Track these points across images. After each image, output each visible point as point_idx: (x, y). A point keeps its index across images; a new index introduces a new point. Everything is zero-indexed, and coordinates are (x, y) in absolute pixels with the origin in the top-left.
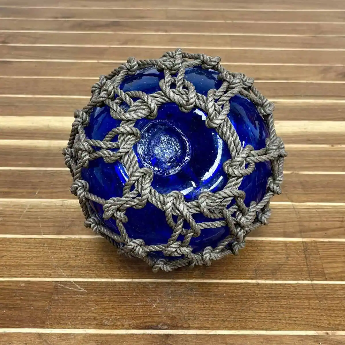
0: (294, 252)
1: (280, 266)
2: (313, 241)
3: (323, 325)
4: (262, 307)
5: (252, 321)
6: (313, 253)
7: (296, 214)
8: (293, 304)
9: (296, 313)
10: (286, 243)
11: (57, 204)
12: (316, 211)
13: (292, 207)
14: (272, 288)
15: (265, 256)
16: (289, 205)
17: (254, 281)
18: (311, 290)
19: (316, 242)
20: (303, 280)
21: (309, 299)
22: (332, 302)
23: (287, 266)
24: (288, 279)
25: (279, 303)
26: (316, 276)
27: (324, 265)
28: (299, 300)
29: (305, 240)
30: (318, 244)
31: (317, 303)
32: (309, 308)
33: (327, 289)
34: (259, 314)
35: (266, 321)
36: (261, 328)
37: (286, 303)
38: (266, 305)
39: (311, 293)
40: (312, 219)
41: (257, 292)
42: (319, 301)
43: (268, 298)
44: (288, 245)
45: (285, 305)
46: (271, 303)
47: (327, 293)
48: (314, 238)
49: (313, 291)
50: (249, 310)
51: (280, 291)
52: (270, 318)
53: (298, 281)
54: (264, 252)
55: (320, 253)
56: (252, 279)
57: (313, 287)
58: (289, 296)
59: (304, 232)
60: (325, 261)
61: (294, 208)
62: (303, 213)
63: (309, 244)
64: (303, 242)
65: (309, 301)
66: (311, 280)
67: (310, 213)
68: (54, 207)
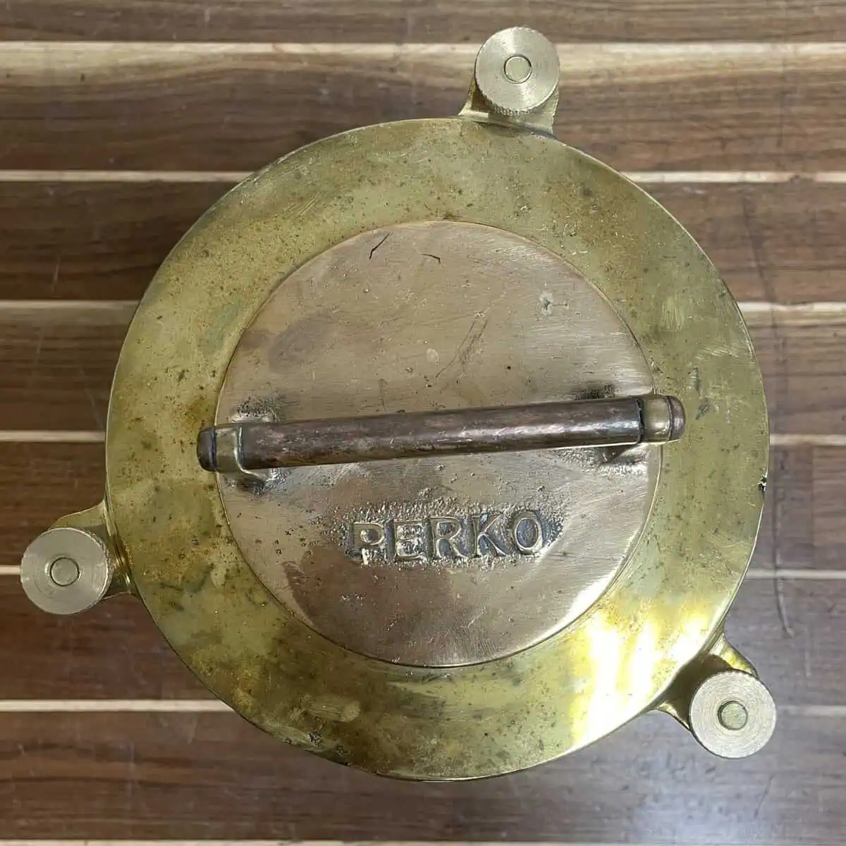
7: (776, 347)
12: (835, 335)
13: (770, 323)
16: (762, 315)
30: (814, 453)
40: (818, 368)
61: (774, 327)
62: (796, 345)
67: (817, 345)
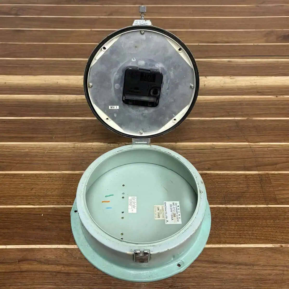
0: (253, 182)
1: (243, 194)
3: (278, 240)
4: (231, 226)
5: (224, 237)
6: (267, 183)
8: (255, 223)
9: (257, 230)
10: (246, 176)
11: (70, 147)
14: (238, 211)
15: (231, 186)
17: (224, 206)
18: (267, 212)
19: (268, 174)
20: (260, 204)
21: (266, 219)
22: (284, 222)
23: (248, 194)
24: (250, 204)
25: (244, 223)
26: (270, 201)
27: (276, 193)
28: (258, 220)
29: (260, 172)
31: (272, 222)
32: (266, 226)
33: (279, 211)
34: (229, 232)
35: (235, 237)
36: (232, 242)
37: (249, 223)
38: (234, 224)
39: (267, 215)
41: (227, 214)
42: (273, 220)
43: (235, 219)
44: (248, 177)
45: (248, 224)
46: (238, 222)
47: (279, 215)
48: (267, 171)
49: (269, 213)
50: (222, 228)
51: (244, 213)
52: (237, 234)
53: (257, 205)
54: (229, 183)
55: (272, 183)
56: (222, 204)
57: (268, 210)
58: (250, 217)
59: (259, 166)
60: (277, 189)
63: (264, 176)
64: (259, 174)
65: (266, 220)
66: (267, 205)
68: (68, 149)
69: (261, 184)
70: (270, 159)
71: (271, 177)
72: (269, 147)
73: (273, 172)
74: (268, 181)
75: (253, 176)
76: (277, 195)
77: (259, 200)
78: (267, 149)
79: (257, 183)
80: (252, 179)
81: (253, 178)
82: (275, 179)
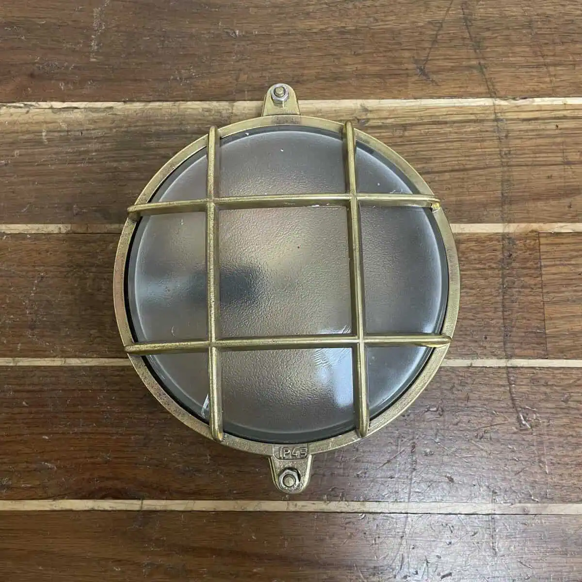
2: (532, 231)
6: (525, 271)
7: (499, 139)
12: (557, 127)
18: (503, 386)
19: (537, 235)
20: (485, 356)
21: (494, 412)
26: (521, 343)
27: (549, 310)
29: (512, 228)
30: (543, 241)
33: (543, 382)
47: (541, 396)
49: (507, 389)
53: (473, 358)
55: (543, 271)
62: (518, 138)
64: (503, 237)
66: (508, 357)
69: (503, 277)
70: (556, 171)
71: (543, 248)
72: (565, 117)
73: (557, 227)
74: (529, 265)
75: (483, 242)
76: (551, 319)
77: (486, 338)
78: (554, 127)
79: (490, 272)
80: (476, 256)
81: (479, 252)
82: (558, 255)
